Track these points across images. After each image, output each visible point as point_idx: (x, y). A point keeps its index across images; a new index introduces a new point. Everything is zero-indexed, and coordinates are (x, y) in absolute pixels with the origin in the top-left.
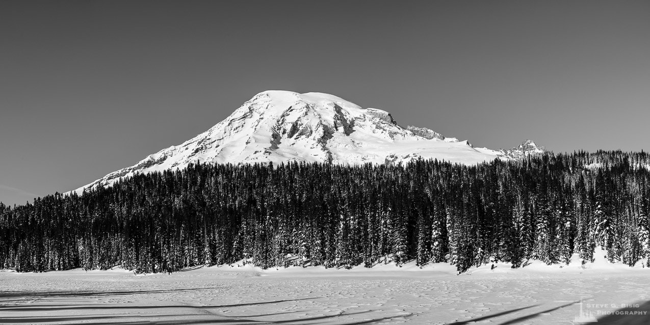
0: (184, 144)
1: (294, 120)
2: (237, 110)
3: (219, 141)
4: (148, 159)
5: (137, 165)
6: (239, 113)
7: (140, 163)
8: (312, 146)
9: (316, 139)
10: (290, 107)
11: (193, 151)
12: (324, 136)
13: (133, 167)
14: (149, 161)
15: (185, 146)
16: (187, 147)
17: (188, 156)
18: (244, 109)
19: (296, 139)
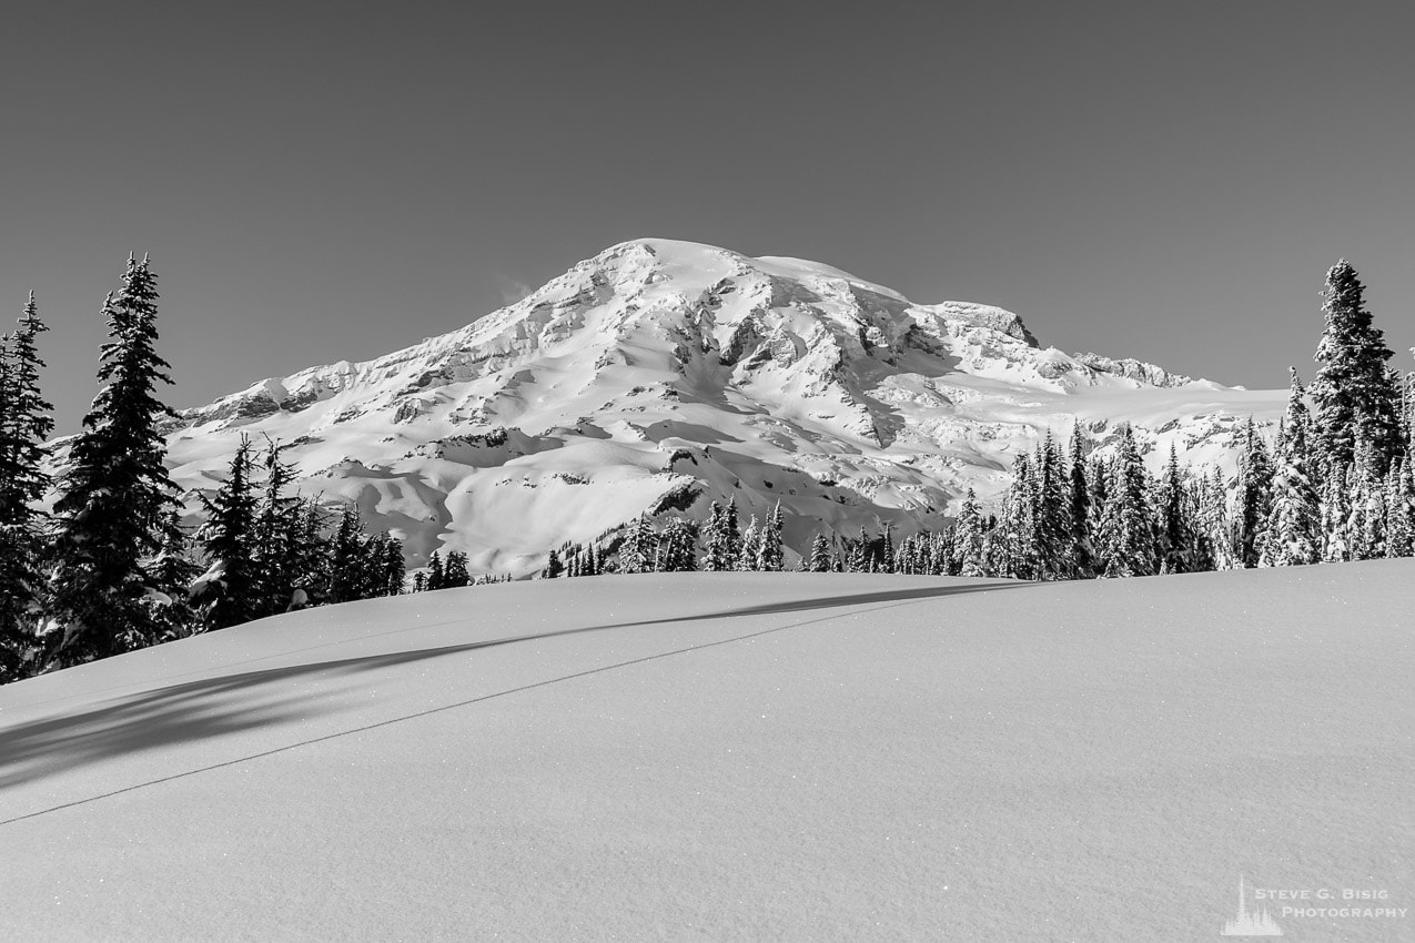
0: (382, 360)
1: (739, 318)
2: (555, 281)
3: (500, 360)
4: (257, 389)
5: (216, 407)
6: (559, 289)
7: (229, 400)
8: (809, 390)
9: (818, 369)
10: (723, 282)
11: (415, 380)
12: (841, 362)
13: (201, 411)
14: (258, 399)
15: (387, 365)
16: (390, 368)
17: (398, 390)
18: (578, 277)
19: (751, 368)
